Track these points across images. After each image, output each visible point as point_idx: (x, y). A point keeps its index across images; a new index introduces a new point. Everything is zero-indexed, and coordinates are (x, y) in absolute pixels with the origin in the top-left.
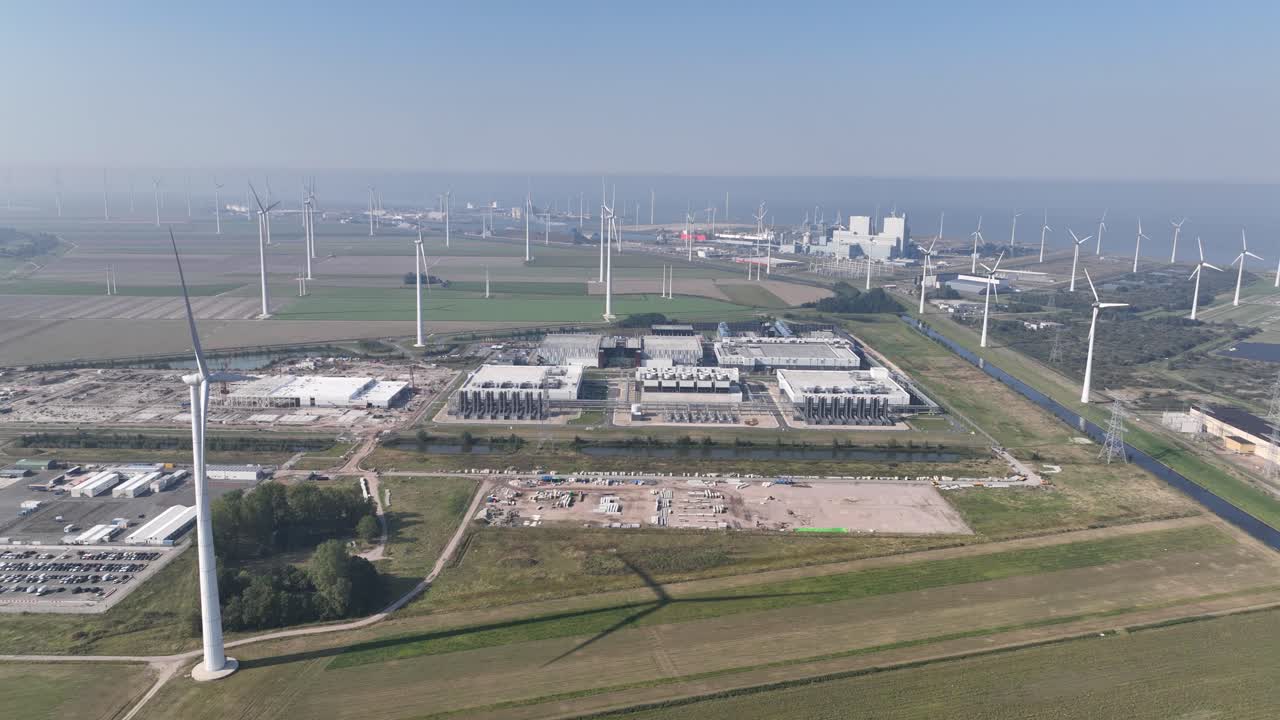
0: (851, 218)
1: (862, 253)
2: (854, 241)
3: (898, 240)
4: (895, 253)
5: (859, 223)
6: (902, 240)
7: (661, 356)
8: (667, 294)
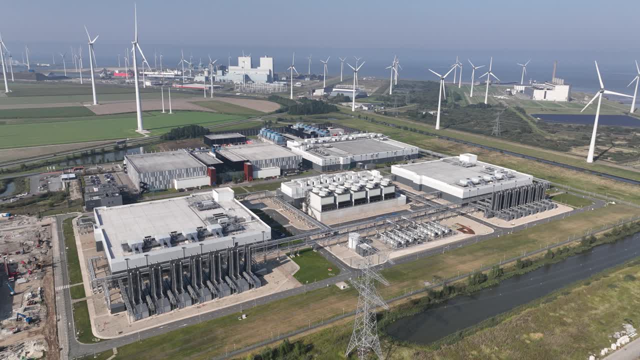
0: (239, 58)
1: (250, 80)
2: (244, 73)
3: (270, 70)
4: (270, 79)
5: (245, 62)
6: (272, 70)
7: (267, 165)
8: (168, 111)
